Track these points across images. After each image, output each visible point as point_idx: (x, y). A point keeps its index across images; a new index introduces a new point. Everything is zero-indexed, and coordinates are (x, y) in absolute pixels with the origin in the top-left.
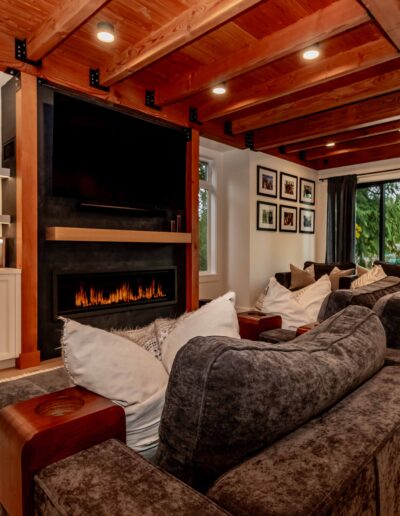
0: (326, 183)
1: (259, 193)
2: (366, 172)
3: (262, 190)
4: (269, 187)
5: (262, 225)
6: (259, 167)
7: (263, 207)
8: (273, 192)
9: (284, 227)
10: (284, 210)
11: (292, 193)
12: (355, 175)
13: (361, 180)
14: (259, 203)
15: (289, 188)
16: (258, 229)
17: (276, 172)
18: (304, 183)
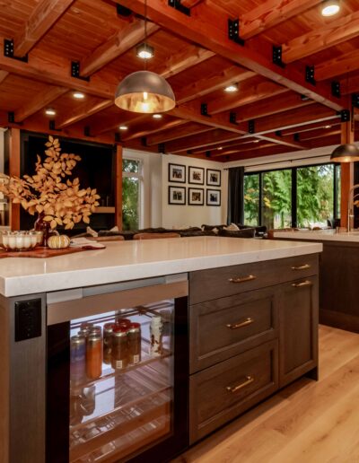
0: (227, 172)
1: (169, 181)
2: (251, 164)
3: (172, 179)
4: (179, 176)
5: (172, 201)
6: (170, 164)
7: (172, 190)
8: (182, 180)
9: (191, 202)
10: (192, 191)
11: (199, 179)
12: (243, 167)
13: (248, 170)
14: (170, 187)
15: (196, 176)
16: (170, 203)
17: (185, 166)
18: (210, 172)
